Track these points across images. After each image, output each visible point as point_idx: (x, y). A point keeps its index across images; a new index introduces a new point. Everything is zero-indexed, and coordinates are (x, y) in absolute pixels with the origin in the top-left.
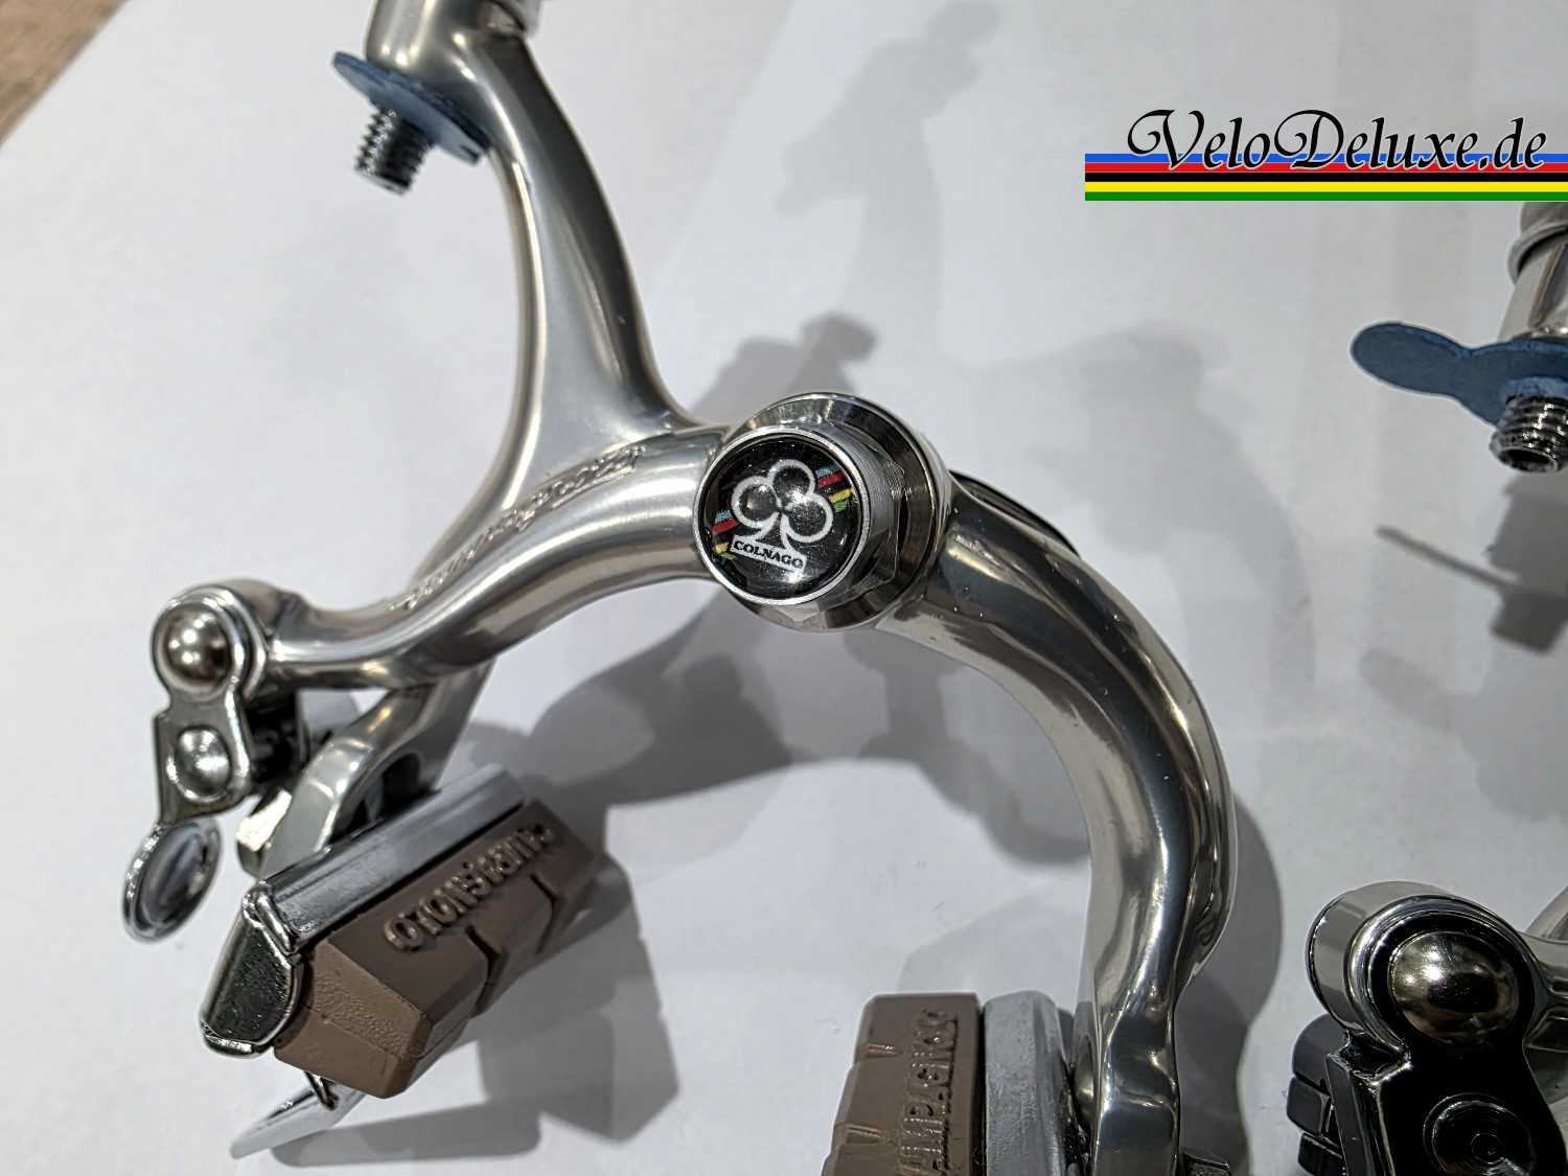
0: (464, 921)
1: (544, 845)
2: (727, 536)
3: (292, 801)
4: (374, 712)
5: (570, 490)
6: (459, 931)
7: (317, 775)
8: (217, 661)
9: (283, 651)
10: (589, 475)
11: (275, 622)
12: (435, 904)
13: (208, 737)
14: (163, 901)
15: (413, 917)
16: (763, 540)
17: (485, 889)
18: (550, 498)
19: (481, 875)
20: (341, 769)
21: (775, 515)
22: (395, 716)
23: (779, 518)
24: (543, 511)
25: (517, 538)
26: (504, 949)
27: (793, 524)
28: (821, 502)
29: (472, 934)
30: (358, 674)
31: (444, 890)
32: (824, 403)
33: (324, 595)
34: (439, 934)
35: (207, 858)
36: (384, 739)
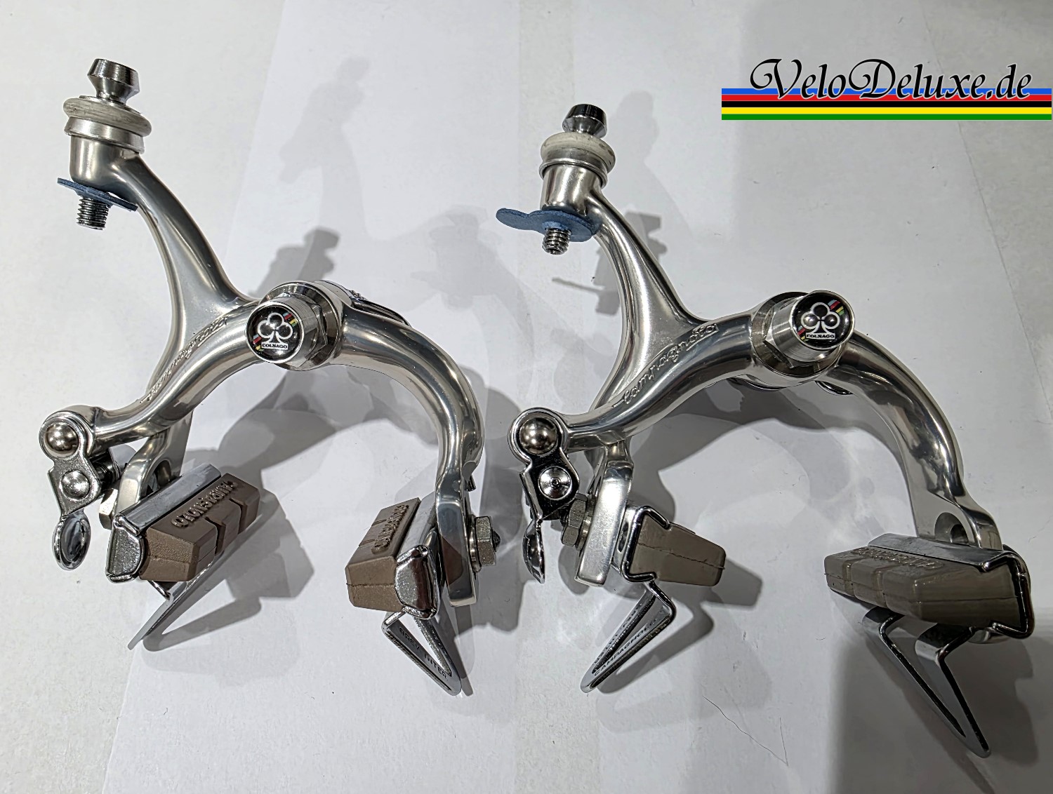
0: (203, 516)
1: (234, 488)
2: (259, 343)
3: (119, 492)
4: (145, 447)
5: (204, 338)
6: (203, 519)
7: (127, 477)
8: (72, 444)
9: (101, 430)
10: (210, 330)
11: (93, 421)
12: (190, 512)
13: (75, 474)
14: (71, 550)
15: (182, 517)
16: (271, 342)
17: (210, 505)
18: (196, 344)
19: (207, 500)
20: (136, 473)
21: (273, 332)
22: (155, 446)
23: (275, 333)
24: (196, 348)
25: (187, 361)
26: (223, 523)
27: (280, 334)
28: (287, 325)
29: (207, 519)
30: (135, 433)
31: (193, 507)
33: (110, 405)
34: (194, 521)
35: (86, 531)
36: (153, 456)
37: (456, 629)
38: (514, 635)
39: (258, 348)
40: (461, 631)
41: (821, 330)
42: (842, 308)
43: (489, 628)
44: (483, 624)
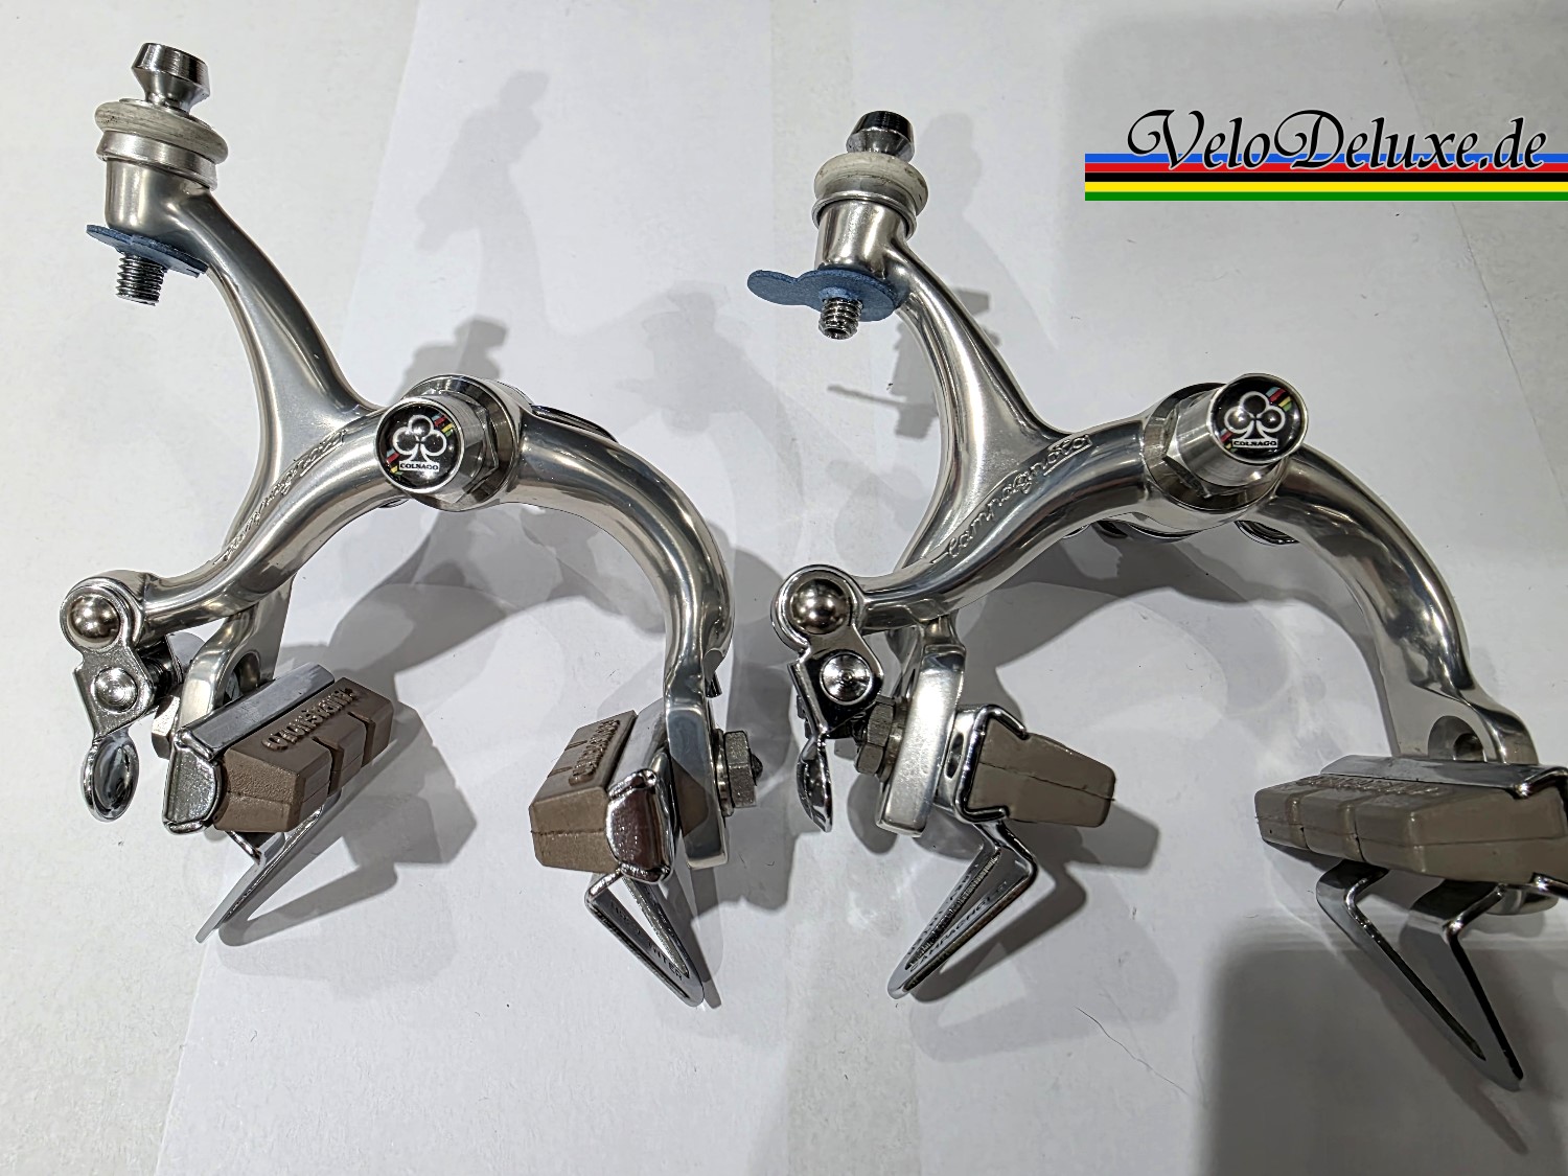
0: (311, 736)
1: (354, 698)
2: (395, 463)
3: (180, 702)
4: (221, 632)
5: (310, 464)
6: (309, 740)
7: (194, 676)
8: (109, 628)
9: (155, 606)
10: (319, 452)
11: (141, 594)
12: (289, 728)
13: (116, 674)
14: (108, 790)
15: (278, 735)
16: (414, 460)
17: (320, 720)
18: (298, 472)
19: (315, 714)
20: (208, 671)
21: (417, 445)
22: (236, 631)
23: (420, 446)
24: (297, 480)
25: (285, 499)
26: (339, 747)
27: (428, 448)
28: (438, 434)
29: (316, 740)
30: (205, 611)
31: (294, 722)
32: (444, 382)
33: (168, 569)
34: (296, 741)
35: (131, 762)
36: (232, 645)
37: (694, 909)
38: (781, 916)
39: (394, 470)
40: (701, 911)
41: (1255, 434)
42: (1288, 399)
43: (743, 905)
44: (735, 900)
